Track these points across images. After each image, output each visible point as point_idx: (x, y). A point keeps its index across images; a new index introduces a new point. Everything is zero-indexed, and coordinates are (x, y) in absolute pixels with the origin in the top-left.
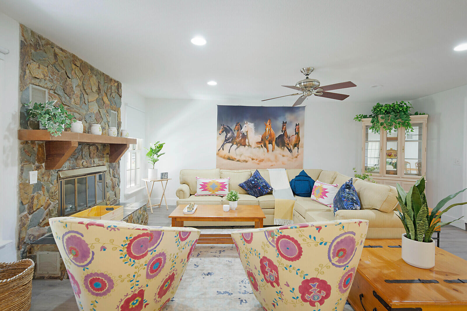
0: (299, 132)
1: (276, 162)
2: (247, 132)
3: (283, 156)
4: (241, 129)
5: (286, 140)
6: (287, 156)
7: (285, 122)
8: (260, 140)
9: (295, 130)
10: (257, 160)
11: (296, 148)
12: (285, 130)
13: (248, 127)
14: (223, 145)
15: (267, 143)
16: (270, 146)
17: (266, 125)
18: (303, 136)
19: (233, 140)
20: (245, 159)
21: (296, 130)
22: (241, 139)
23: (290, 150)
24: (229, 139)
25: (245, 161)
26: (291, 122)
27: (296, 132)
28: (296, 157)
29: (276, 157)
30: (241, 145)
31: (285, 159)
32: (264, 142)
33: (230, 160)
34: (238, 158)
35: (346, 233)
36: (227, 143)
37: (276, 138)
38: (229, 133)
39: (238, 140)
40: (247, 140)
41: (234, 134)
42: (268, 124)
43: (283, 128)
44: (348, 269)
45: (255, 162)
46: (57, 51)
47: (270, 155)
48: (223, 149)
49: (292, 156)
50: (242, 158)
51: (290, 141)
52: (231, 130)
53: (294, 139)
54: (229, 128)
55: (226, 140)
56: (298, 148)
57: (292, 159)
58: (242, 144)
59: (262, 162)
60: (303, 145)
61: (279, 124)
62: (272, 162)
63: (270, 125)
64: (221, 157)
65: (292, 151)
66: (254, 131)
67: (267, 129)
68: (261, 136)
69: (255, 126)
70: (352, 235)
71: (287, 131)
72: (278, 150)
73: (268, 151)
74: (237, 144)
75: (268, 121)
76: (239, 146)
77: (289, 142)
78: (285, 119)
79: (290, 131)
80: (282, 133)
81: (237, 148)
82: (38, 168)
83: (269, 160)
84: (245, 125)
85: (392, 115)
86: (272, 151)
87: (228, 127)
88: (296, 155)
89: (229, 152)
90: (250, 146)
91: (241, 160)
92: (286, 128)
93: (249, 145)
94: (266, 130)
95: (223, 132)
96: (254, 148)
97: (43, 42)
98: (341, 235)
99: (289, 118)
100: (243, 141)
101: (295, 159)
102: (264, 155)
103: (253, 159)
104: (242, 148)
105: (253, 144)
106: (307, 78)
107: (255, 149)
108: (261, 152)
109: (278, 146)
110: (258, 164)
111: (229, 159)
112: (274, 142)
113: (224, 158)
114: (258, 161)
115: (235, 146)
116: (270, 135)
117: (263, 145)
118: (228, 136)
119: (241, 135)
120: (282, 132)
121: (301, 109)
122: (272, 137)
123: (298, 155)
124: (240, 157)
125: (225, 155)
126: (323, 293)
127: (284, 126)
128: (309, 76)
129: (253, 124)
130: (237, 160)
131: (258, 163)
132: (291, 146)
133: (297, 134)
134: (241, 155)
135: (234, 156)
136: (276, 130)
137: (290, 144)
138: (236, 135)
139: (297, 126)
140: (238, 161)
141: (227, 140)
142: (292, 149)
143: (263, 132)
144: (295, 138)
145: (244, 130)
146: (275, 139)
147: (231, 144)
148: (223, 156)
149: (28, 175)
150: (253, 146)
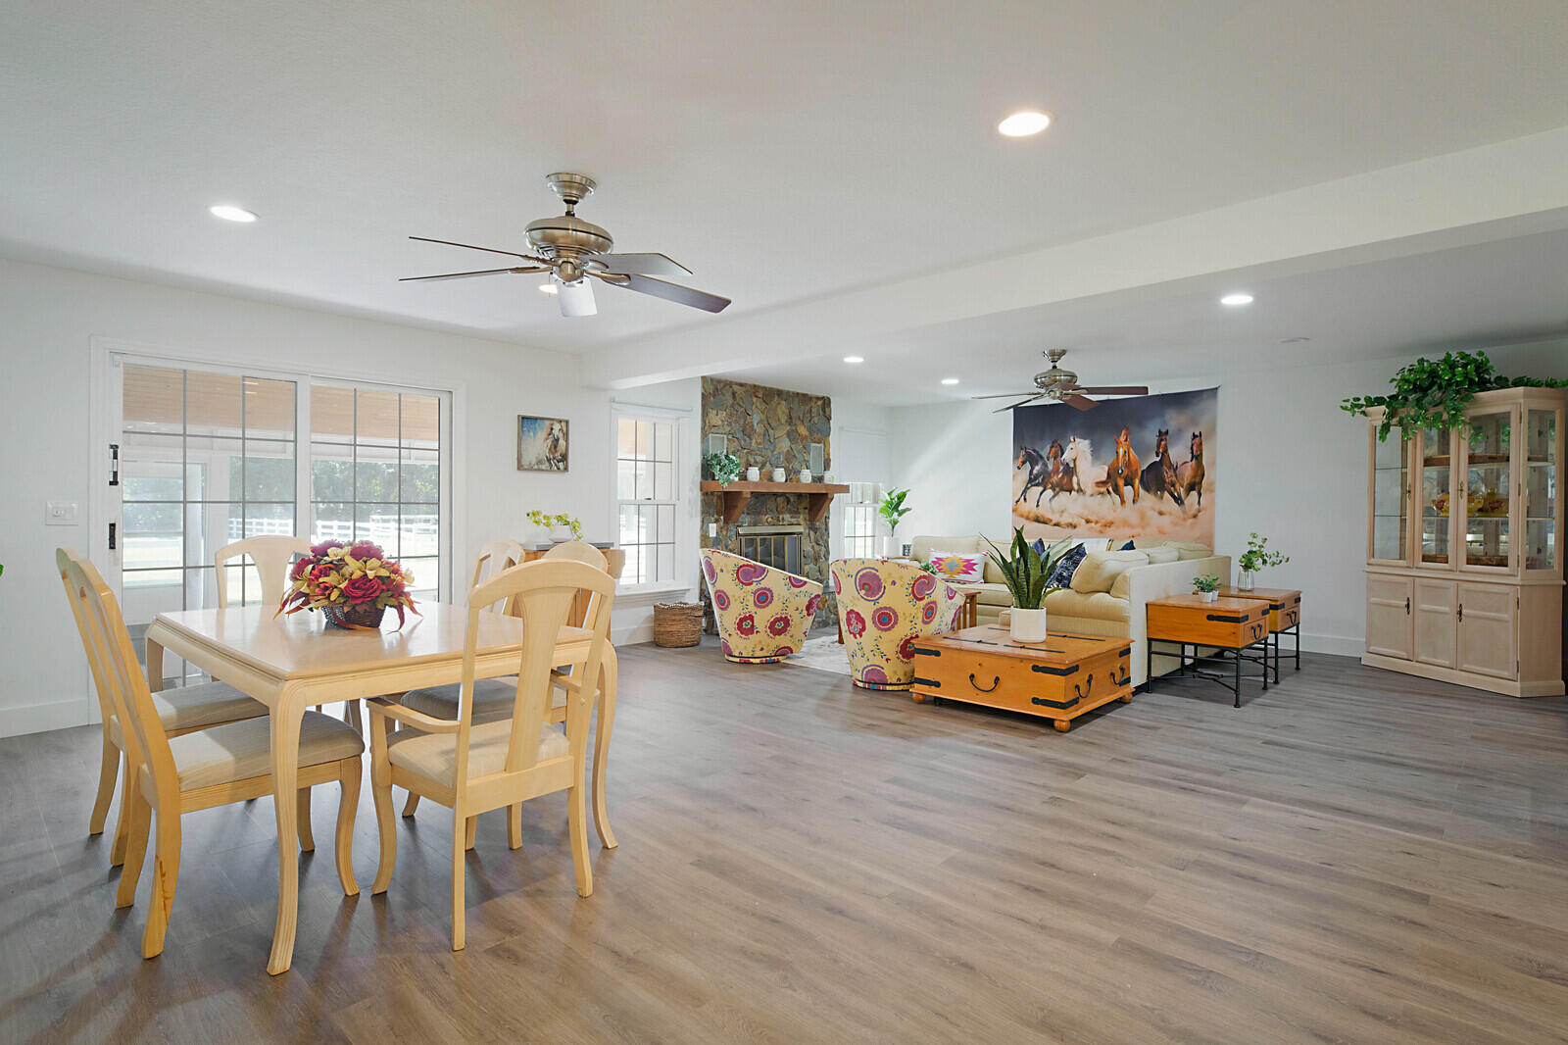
0: (1201, 454)
1: (1143, 527)
2: (1075, 460)
3: (1161, 513)
4: (1063, 454)
5: (1168, 476)
6: (1171, 514)
7: (1164, 431)
8: (1104, 477)
9: (1192, 448)
10: (1097, 522)
11: (1194, 493)
12: (1166, 451)
13: (1078, 449)
14: (1025, 492)
15: (1121, 482)
16: (1128, 491)
17: (1117, 443)
18: (1213, 463)
19: (1046, 480)
20: (1070, 521)
21: (1195, 448)
22: (1063, 476)
23: (1178, 500)
24: (1036, 478)
25: (1071, 525)
26: (1180, 431)
27: (1192, 453)
28: (1195, 516)
29: (1143, 516)
30: (1062, 490)
31: (1165, 520)
32: (1112, 483)
33: (1039, 522)
34: (1055, 519)
35: (866, 568)
36: (1032, 486)
37: (1143, 472)
38: (1037, 464)
39: (1055, 479)
40: (1075, 479)
41: (1046, 466)
42: (1122, 439)
43: (1158, 447)
45: (1092, 528)
46: (735, 388)
47: (1129, 512)
48: (1025, 499)
49: (1184, 512)
50: (1065, 520)
51: (1176, 476)
52: (1041, 457)
53: (1187, 472)
54: (1037, 452)
55: (1030, 480)
56: (1200, 495)
57: (1185, 520)
58: (1065, 487)
59: (1108, 529)
60: (1212, 484)
61: (1150, 436)
62: (1132, 527)
63: (1126, 440)
64: (1022, 516)
65: (1182, 503)
66: (1090, 457)
67: (1121, 451)
68: (1107, 468)
69: (1092, 445)
70: (874, 572)
71: (1169, 452)
72: (1148, 499)
73: (1123, 502)
74: (1053, 489)
75: (1123, 432)
76: (1058, 493)
77: (1174, 479)
78: (1165, 423)
79: (1179, 453)
80: (1158, 459)
81: (1054, 497)
82: (717, 521)
83: (1126, 523)
84: (1071, 445)
86: (1134, 501)
87: (1034, 451)
88: (1193, 511)
89: (1038, 506)
90: (1082, 491)
91: (1062, 523)
92: (1166, 445)
93: (1080, 490)
94: (1117, 452)
95: (1024, 463)
96: (1092, 495)
97: (722, 385)
98: (862, 569)
99: (1173, 419)
100: (1066, 480)
101: (1191, 521)
102: (1114, 511)
103: (1088, 521)
104: (1064, 496)
105: (1089, 488)
106: (1055, 367)
107: (1092, 498)
108: (1106, 506)
109: (1147, 490)
110: (1101, 532)
111: (1037, 520)
112: (1137, 481)
113: (1028, 518)
114: (1099, 525)
115: (1049, 493)
116: (1128, 465)
117: (1111, 489)
118: (1035, 472)
119: (1062, 468)
120: (1158, 456)
121: (1205, 396)
122: (1134, 468)
123: (1199, 511)
124: (1061, 516)
125: (1029, 513)
126: (860, 626)
127: (1162, 440)
129: (1087, 442)
130: (1054, 522)
131: (1101, 529)
132: (1182, 489)
133: (1196, 458)
134: (1062, 512)
135: (1048, 515)
136: (1142, 452)
137: (1177, 486)
138: (1050, 468)
139: (1197, 439)
140: (1055, 525)
141: (1032, 481)
142: (1183, 496)
143: (1111, 459)
144: (1189, 468)
145: (1067, 456)
146: (1140, 474)
147: (1041, 489)
148: (1025, 514)
149: (708, 526)
150: (1089, 492)
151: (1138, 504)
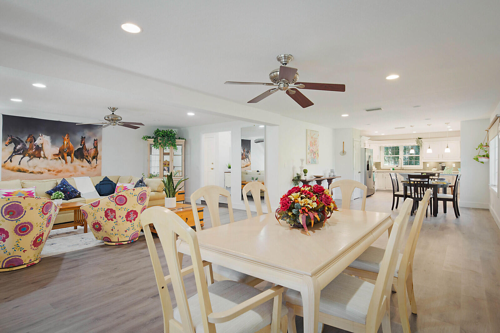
0: (97, 146)
1: (75, 172)
2: (42, 144)
3: (82, 167)
4: (35, 141)
5: (85, 153)
6: (86, 167)
7: (83, 137)
8: (57, 152)
9: (94, 144)
10: (54, 171)
11: (95, 160)
12: (84, 144)
13: (44, 140)
14: (11, 157)
15: (65, 155)
16: (69, 158)
17: (64, 139)
18: (101, 150)
19: (25, 152)
20: (40, 171)
21: (95, 144)
22: (35, 151)
23: (89, 162)
24: (19, 150)
25: (40, 172)
26: (90, 138)
27: (94, 146)
28: (95, 168)
29: (75, 168)
30: (35, 157)
31: (84, 170)
32: (62, 154)
33: (21, 172)
34: (31, 170)
35: (143, 191)
36: (16, 154)
37: (75, 151)
38: (19, 144)
39: (31, 152)
40: (42, 152)
41: (26, 146)
42: (66, 137)
43: (81, 142)
44: (144, 205)
45: (52, 173)
47: (69, 166)
48: (11, 161)
49: (91, 166)
50: (37, 170)
51: (88, 154)
52: (22, 142)
53: (92, 152)
54: (19, 139)
55: (14, 152)
56: (97, 160)
57: (91, 169)
58: (37, 156)
59: (59, 173)
60: (101, 157)
61: (78, 138)
62: (71, 172)
63: (68, 138)
64: (9, 169)
65: (91, 163)
66: (50, 144)
67: (65, 142)
68: (59, 149)
69: (51, 138)
70: (145, 192)
71: (86, 145)
72: (77, 162)
73: (66, 162)
74: (29, 156)
75: (66, 135)
76: (32, 158)
77: (87, 154)
78: (84, 134)
79: (89, 145)
80: (81, 147)
81: (30, 160)
83: (68, 171)
84: (40, 138)
85: (166, 138)
86: (71, 162)
87: (17, 138)
88: (94, 166)
89: (20, 164)
90: (46, 158)
91: (35, 172)
92: (84, 142)
93: (45, 157)
94: (64, 143)
95: (10, 143)
96: (51, 160)
98: (142, 192)
99: (87, 133)
100: (38, 152)
101: (94, 169)
102: (62, 166)
103: (49, 171)
104: (36, 160)
105: (50, 156)
106: (113, 114)
107: (52, 161)
108: (59, 164)
109: (77, 158)
110: (56, 175)
111: (19, 171)
112: (73, 155)
113: (13, 170)
114: (55, 172)
115: (27, 158)
116: (69, 148)
117: (60, 157)
118: (18, 148)
119: (34, 147)
120: (81, 146)
121: (99, 127)
122: (71, 149)
123: (97, 166)
124: (34, 169)
125: (14, 167)
126: (135, 216)
127: (83, 140)
128: (114, 112)
129: (49, 137)
130: (30, 172)
131: (56, 173)
132: (90, 158)
133: (96, 148)
134: (35, 167)
135: (26, 168)
136: (75, 144)
137: (89, 157)
138: (28, 146)
139: (96, 141)
140: (31, 173)
141: (16, 152)
142: (91, 160)
143: (61, 145)
144: (93, 151)
145: (38, 142)
146: (74, 152)
147: (22, 156)
148: (11, 168)
150: (50, 158)
151: (73, 164)
